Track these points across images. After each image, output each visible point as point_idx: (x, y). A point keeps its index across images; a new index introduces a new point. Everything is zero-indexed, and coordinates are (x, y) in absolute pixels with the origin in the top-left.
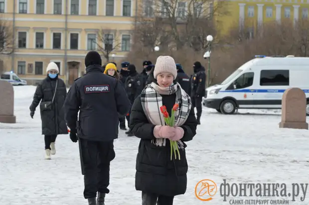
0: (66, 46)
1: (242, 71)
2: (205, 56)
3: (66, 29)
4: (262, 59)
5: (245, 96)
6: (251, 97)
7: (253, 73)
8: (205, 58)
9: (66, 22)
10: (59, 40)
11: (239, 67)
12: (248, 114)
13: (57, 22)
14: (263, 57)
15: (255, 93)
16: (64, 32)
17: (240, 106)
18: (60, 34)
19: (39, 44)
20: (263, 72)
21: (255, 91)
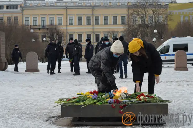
0: (93, 40)
1: (163, 45)
2: (153, 40)
3: (93, 32)
4: (174, 39)
5: (166, 58)
6: (168, 58)
7: (169, 46)
8: (154, 41)
9: (93, 29)
10: (90, 37)
11: (162, 43)
12: (168, 67)
13: (89, 29)
14: (174, 38)
15: (170, 56)
16: (92, 33)
17: (163, 63)
18: (90, 34)
19: (80, 40)
20: (174, 45)
21: (170, 55)
